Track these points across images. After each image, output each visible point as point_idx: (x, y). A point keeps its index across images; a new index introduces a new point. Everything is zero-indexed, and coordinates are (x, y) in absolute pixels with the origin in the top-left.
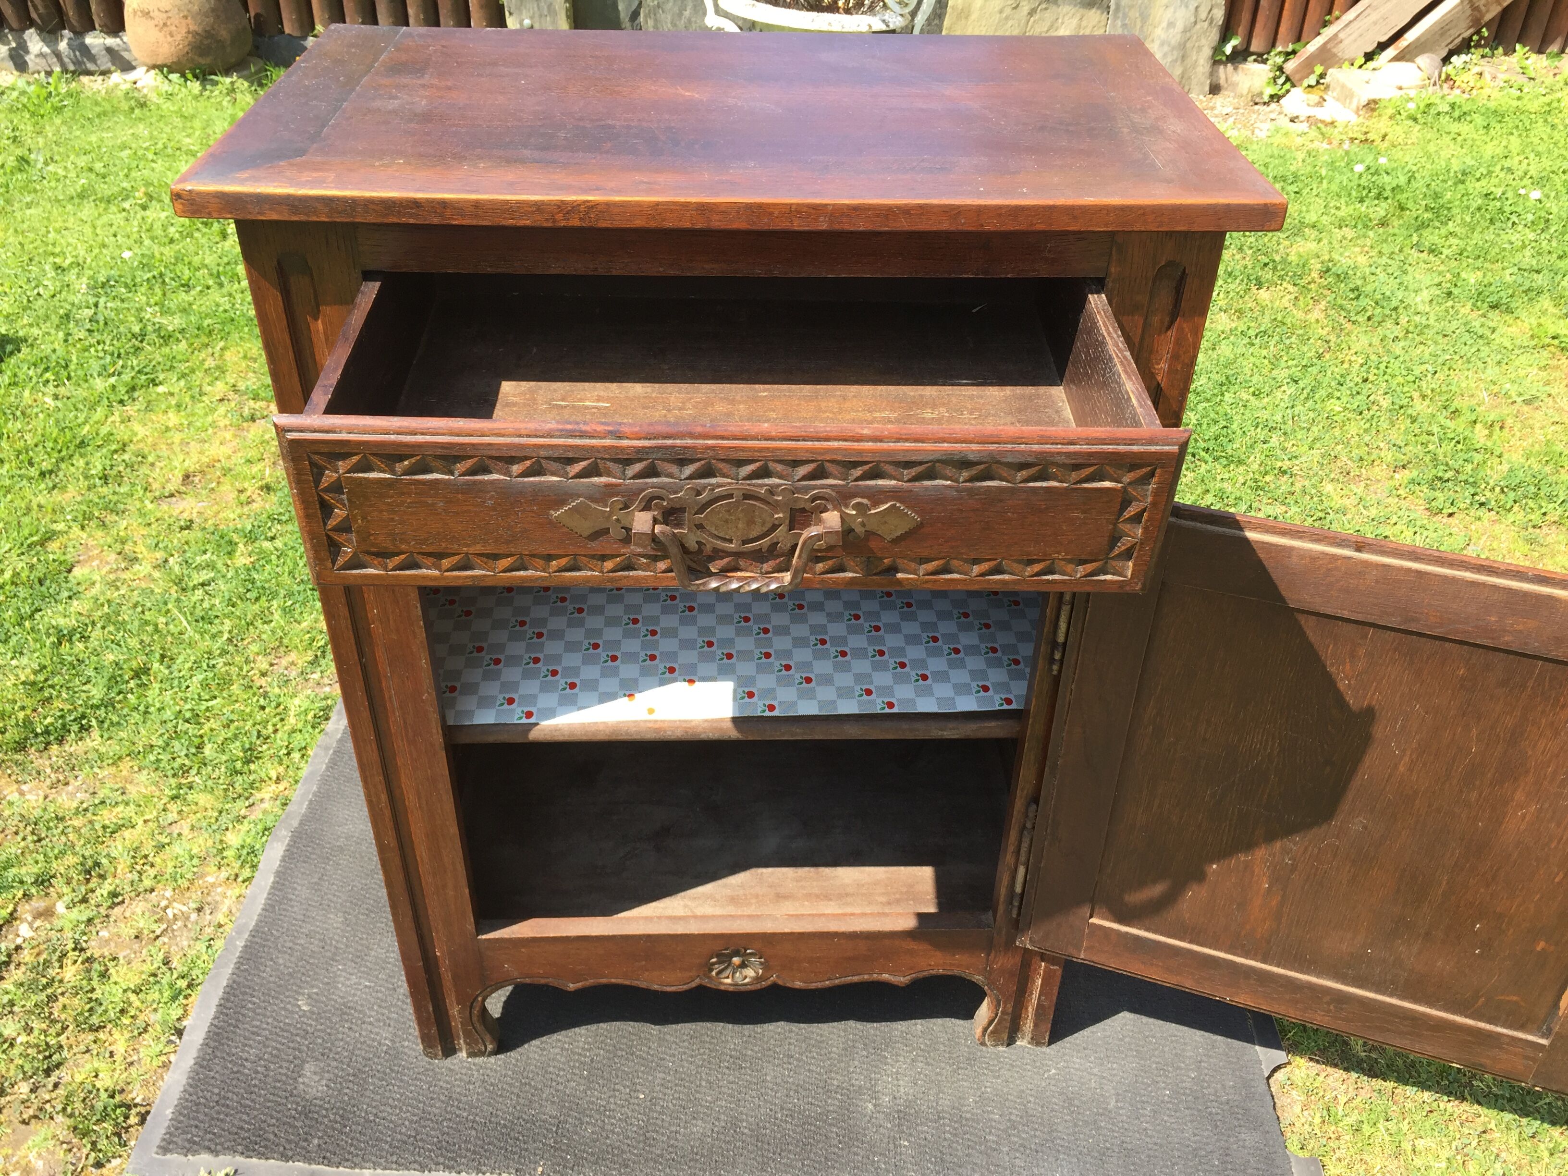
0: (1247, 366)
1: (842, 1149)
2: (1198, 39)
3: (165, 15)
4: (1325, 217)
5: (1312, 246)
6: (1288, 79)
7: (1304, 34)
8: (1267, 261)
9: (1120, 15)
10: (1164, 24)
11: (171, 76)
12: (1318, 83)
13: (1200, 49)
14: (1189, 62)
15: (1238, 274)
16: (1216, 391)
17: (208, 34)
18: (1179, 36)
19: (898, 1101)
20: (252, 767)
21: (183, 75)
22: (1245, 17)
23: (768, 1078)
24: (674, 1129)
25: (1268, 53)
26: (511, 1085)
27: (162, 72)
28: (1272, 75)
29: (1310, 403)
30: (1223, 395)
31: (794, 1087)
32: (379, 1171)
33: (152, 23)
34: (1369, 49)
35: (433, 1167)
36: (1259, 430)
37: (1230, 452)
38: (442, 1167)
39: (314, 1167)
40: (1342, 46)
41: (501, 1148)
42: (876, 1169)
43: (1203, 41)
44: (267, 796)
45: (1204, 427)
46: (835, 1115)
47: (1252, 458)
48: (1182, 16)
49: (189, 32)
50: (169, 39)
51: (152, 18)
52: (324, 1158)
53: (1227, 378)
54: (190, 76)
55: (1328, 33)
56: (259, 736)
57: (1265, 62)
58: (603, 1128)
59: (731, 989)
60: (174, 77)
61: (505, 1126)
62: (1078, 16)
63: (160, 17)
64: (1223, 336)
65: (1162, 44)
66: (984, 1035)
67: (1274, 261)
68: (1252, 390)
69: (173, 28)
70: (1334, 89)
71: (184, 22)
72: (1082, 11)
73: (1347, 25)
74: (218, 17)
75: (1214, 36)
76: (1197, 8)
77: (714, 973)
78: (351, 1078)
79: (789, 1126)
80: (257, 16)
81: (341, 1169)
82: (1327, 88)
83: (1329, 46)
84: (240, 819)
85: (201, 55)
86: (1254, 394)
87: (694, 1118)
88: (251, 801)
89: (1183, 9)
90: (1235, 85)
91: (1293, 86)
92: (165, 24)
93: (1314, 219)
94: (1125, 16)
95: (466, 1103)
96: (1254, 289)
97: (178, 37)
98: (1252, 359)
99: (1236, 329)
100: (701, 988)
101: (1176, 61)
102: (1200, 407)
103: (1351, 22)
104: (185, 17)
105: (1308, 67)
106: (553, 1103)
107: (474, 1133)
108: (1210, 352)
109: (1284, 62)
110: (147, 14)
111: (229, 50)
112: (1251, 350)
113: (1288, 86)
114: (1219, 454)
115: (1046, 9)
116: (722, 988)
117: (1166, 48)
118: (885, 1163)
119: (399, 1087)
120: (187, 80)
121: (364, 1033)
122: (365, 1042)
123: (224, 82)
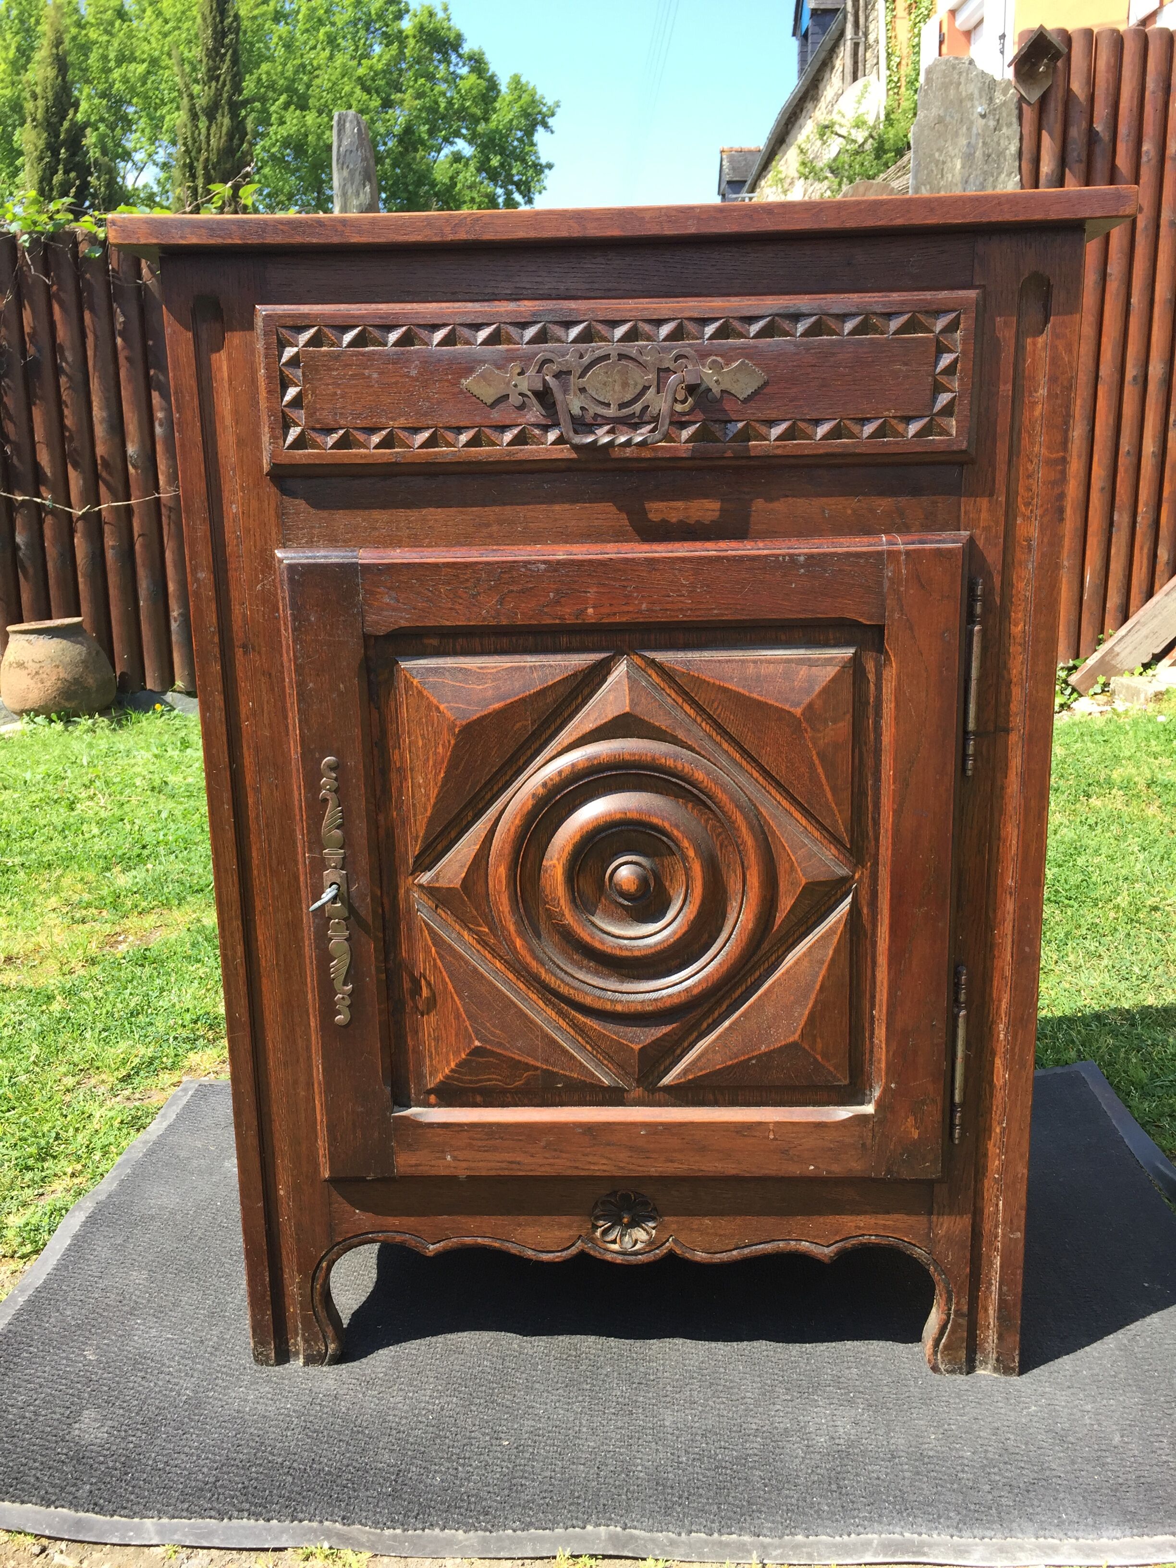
1: (770, 1492)
3: (38, 665)
4: (1138, 754)
5: (1134, 771)
6: (1074, 690)
7: (1082, 651)
11: (36, 719)
12: (1103, 691)
17: (76, 681)
19: (837, 1441)
20: (46, 1165)
21: (48, 717)
23: (667, 1424)
24: (548, 1474)
26: (339, 1433)
27: (28, 715)
28: (1058, 688)
29: (1166, 862)
31: (700, 1432)
32: (165, 1520)
33: (25, 672)
34: (1146, 661)
35: (235, 1514)
38: (246, 1514)
39: (81, 1514)
40: (1119, 659)
41: (325, 1495)
42: (816, 1512)
44: (60, 1188)
46: (756, 1458)
49: (58, 679)
50: (40, 685)
51: (26, 668)
52: (95, 1504)
54: (54, 716)
55: (1103, 649)
56: (57, 1138)
58: (456, 1477)
59: (619, 1259)
60: (40, 719)
61: (329, 1473)
63: (33, 667)
66: (935, 1353)
69: (45, 676)
70: (1120, 692)
71: (55, 671)
73: (1120, 640)
74: (87, 667)
77: (598, 1233)
78: (139, 1426)
79: (697, 1470)
80: (123, 674)
81: (116, 1518)
82: (1113, 693)
83: (1107, 659)
84: (25, 1205)
85: (67, 700)
87: (574, 1463)
88: (41, 1191)
91: (1081, 695)
92: (37, 673)
93: (1128, 754)
95: (282, 1449)
97: (48, 684)
100: (582, 1255)
103: (1123, 637)
104: (57, 667)
105: (1091, 677)
106: (392, 1451)
107: (290, 1479)
109: (1068, 675)
110: (21, 665)
111: (94, 695)
113: (1075, 695)
116: (609, 1257)
118: (828, 1505)
119: (198, 1435)
120: (52, 721)
121: (160, 1383)
122: (160, 1391)
123: (85, 722)
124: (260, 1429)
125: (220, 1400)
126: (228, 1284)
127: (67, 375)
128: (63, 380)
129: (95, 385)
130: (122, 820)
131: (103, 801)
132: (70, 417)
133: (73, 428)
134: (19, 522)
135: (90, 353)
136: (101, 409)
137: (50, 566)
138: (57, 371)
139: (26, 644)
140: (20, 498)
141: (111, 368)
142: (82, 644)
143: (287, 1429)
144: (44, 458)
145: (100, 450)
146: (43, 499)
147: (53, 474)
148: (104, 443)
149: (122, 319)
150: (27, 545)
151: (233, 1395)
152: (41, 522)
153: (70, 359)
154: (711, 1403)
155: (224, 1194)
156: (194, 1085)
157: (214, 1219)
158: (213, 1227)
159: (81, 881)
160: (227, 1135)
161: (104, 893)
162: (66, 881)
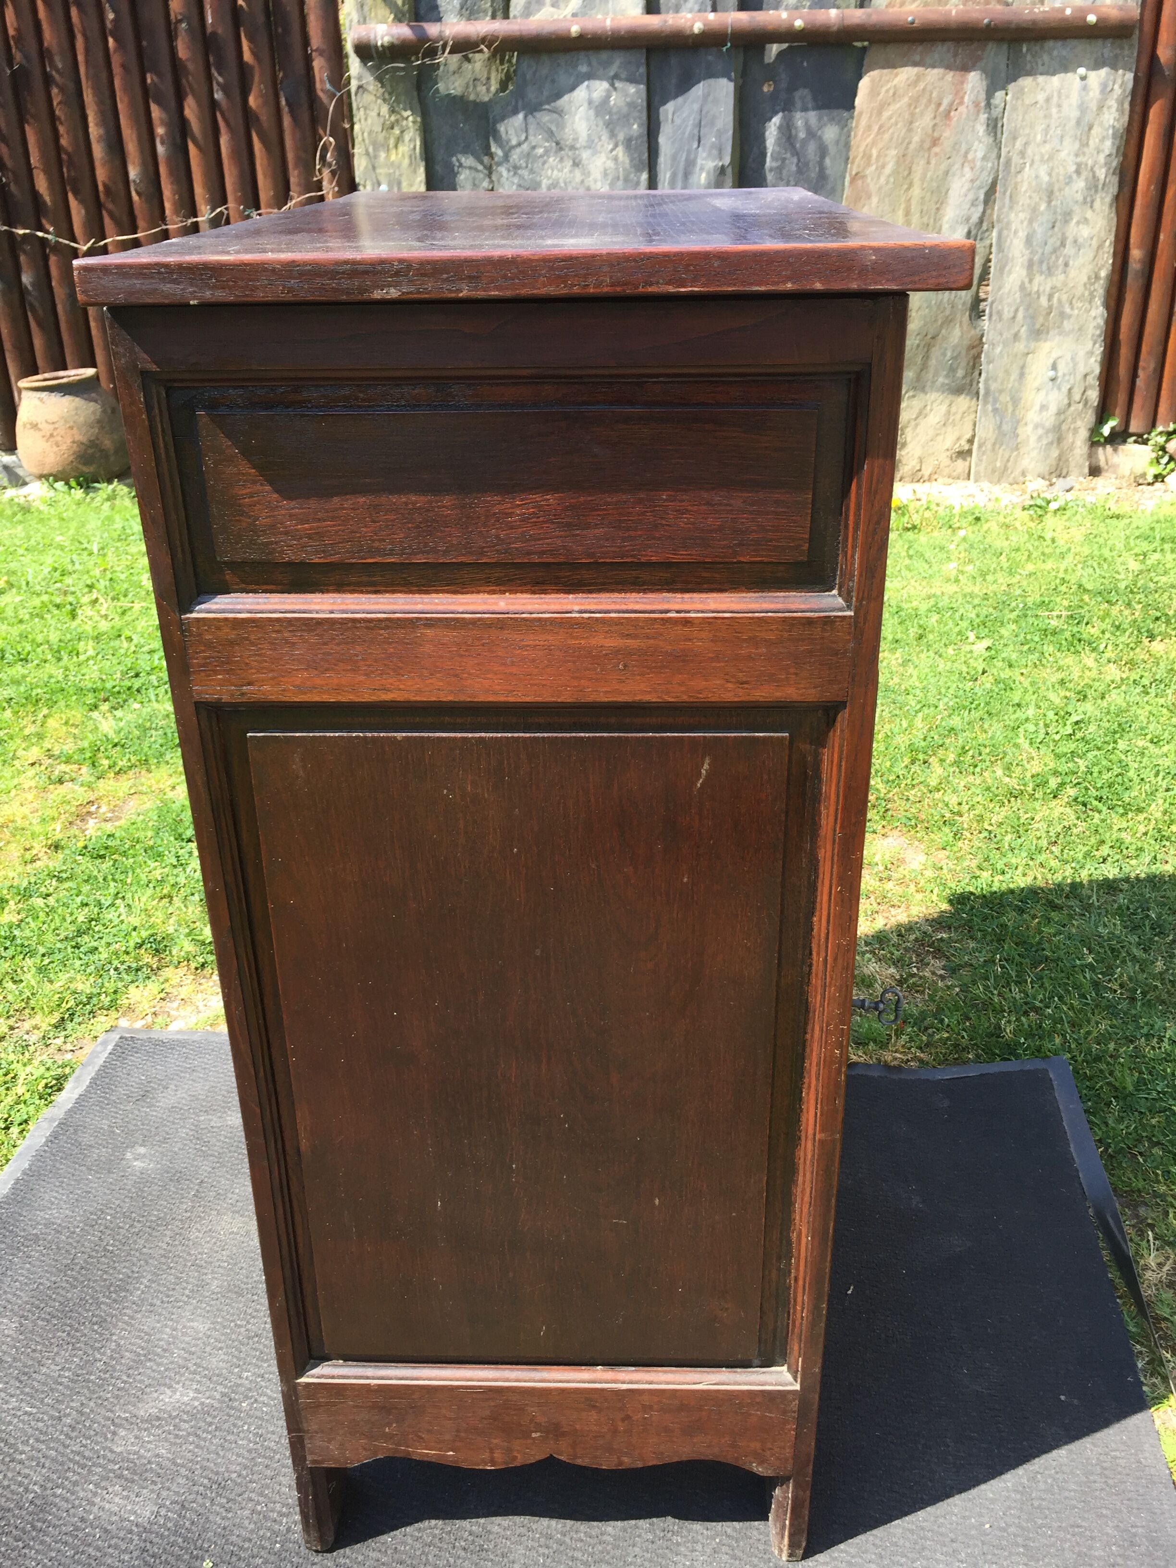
0: (1142, 714)
2: (1074, 421)
3: (52, 427)
6: (1171, 459)
8: (1158, 614)
9: (991, 399)
10: (1037, 407)
11: (56, 485)
13: (1076, 431)
14: (1066, 444)
15: (1126, 626)
16: (1107, 739)
17: (93, 444)
18: (1053, 418)
21: (67, 483)
22: (1121, 397)
25: (1149, 433)
27: (48, 480)
28: (1154, 455)
30: (1115, 742)
33: (38, 434)
36: (1160, 777)
37: (1127, 800)
43: (1079, 423)
45: (1095, 775)
47: (1153, 806)
48: (1055, 399)
49: (74, 442)
50: (55, 449)
51: (40, 430)
53: (1120, 725)
54: (73, 482)
57: (1145, 442)
60: (60, 485)
62: (947, 402)
63: (45, 429)
64: (1113, 685)
65: (1036, 427)
67: (1167, 615)
68: (1149, 737)
69: (59, 438)
71: (70, 432)
72: (950, 397)
74: (102, 428)
75: (1090, 417)
76: (1070, 390)
85: (85, 464)
86: (1152, 742)
89: (1056, 391)
90: (1115, 467)
92: (52, 435)
94: (995, 401)
96: (1146, 641)
97: (64, 447)
98: (1148, 708)
99: (1128, 678)
101: (1052, 443)
102: (1090, 755)
104: (71, 428)
108: (1099, 701)
109: (1167, 441)
110: (35, 426)
111: (112, 458)
112: (1145, 699)
113: (1171, 465)
114: (1115, 802)
115: (914, 396)
117: (1040, 431)
119: (37, 1551)
120: (71, 488)
121: (10, 1475)
122: (9, 1486)
123: (105, 489)
124: (98, 1549)
125: (67, 1501)
126: (101, 1335)
127: (57, 86)
128: (55, 91)
129: (89, 97)
130: (120, 636)
131: (105, 606)
132: (65, 136)
133: (70, 149)
134: (23, 258)
135: (81, 58)
136: (96, 125)
137: (60, 309)
138: (48, 81)
139: (38, 403)
140: (21, 232)
141: (104, 75)
142: (96, 401)
143: (125, 1551)
144: (42, 184)
145: (101, 174)
146: (47, 232)
147: (54, 202)
148: (103, 165)
149: (111, 16)
150: (33, 284)
151: (82, 1494)
152: (46, 259)
153: (60, 66)
154: (567, 1540)
155: (117, 1202)
156: (115, 1037)
157: (100, 1239)
158: (97, 1252)
159: (66, 723)
160: (136, 1112)
161: (86, 744)
162: (51, 723)
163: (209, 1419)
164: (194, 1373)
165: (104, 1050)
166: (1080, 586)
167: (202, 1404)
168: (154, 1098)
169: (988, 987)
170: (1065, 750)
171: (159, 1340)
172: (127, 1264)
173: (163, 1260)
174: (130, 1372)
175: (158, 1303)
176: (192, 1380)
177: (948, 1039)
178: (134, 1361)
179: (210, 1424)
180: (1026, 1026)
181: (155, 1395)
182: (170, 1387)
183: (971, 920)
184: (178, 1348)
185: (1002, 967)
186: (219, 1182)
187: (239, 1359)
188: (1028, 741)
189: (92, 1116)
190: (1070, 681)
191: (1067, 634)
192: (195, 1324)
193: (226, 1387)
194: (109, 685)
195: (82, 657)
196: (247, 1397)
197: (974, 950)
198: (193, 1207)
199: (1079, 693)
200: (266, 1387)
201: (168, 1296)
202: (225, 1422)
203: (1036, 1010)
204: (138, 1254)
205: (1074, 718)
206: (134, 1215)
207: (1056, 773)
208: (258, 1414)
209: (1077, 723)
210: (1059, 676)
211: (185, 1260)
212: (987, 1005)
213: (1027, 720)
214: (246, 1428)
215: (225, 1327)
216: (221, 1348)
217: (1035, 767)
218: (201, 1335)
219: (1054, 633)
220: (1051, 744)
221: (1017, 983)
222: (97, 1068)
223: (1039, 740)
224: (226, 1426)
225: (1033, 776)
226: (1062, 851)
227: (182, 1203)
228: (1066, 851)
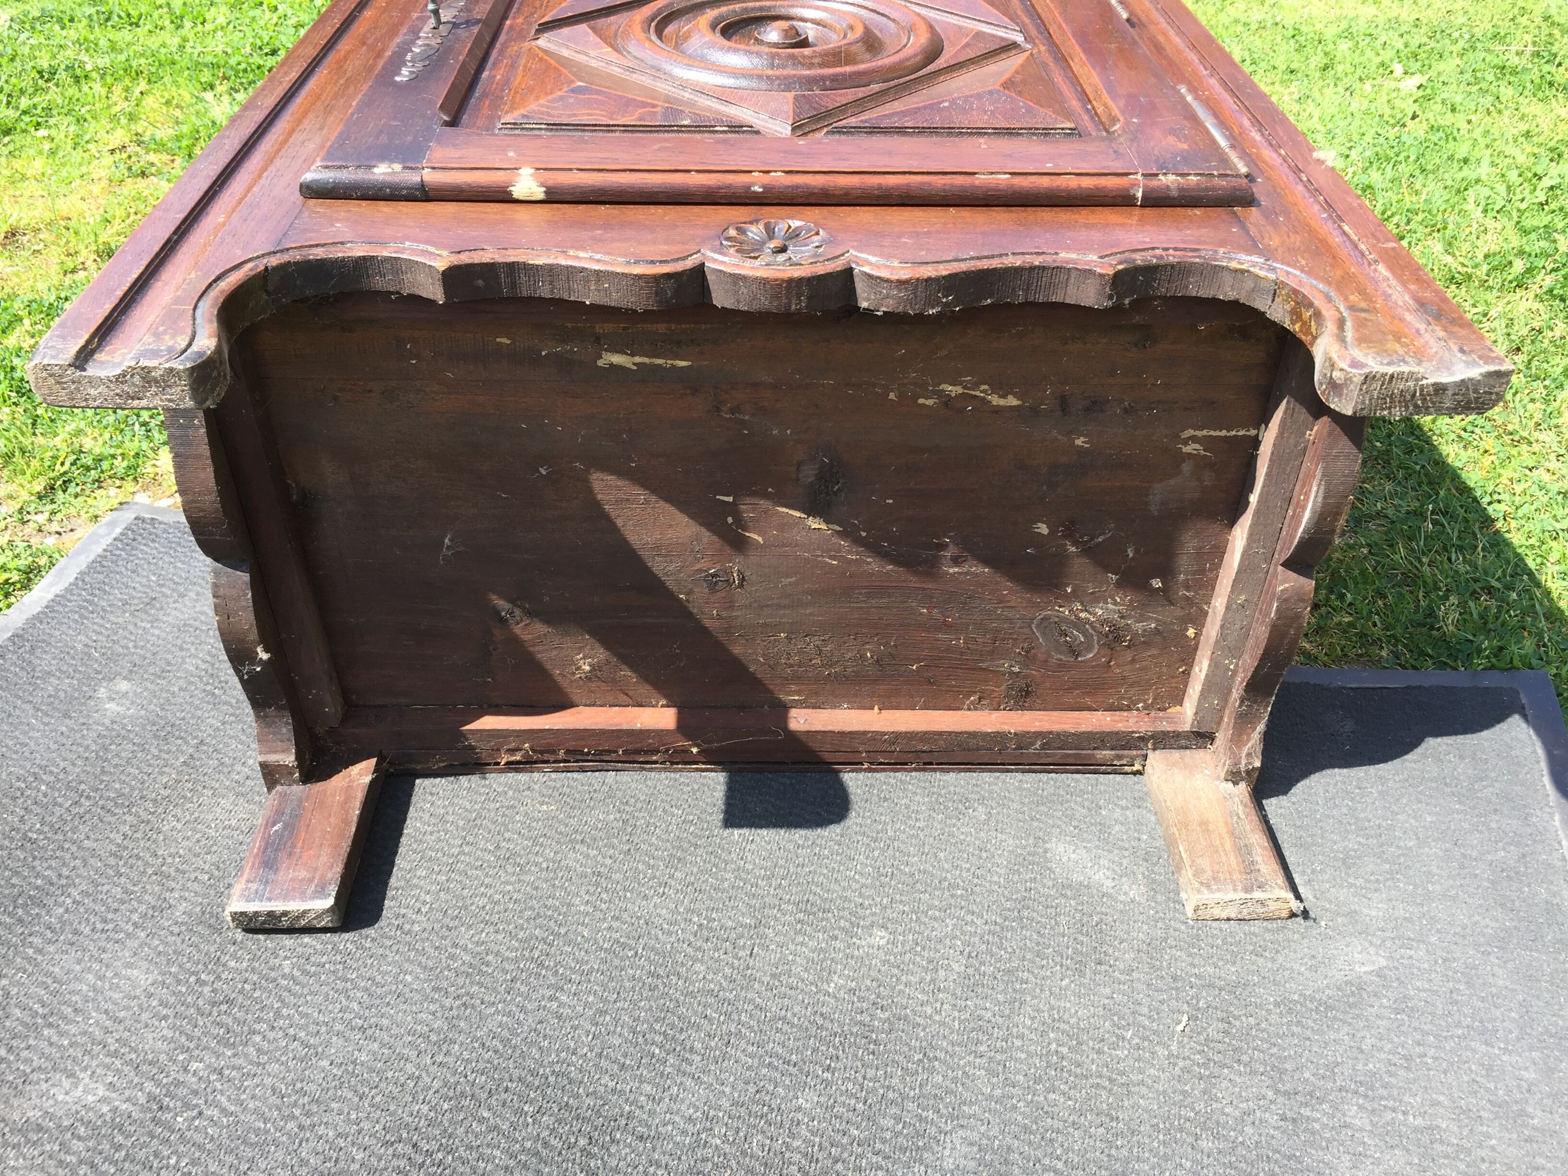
155: (62, 764)
156: (128, 516)
157: (22, 820)
158: (12, 839)
159: (168, 103)
160: (131, 627)
161: (185, 129)
162: (149, 100)
163: (119, 1139)
164: (115, 1054)
165: (109, 534)
166: (1546, 18)
167: (115, 1110)
168: (162, 608)
169: (1413, 550)
170: (1535, 223)
171: (72, 992)
172: (53, 863)
173: (112, 861)
174: (14, 1043)
175: (87, 931)
176: (108, 1067)
177: (1351, 625)
178: (25, 1024)
179: (118, 1147)
180: (1475, 616)
181: (44, 1086)
182: (71, 1075)
183: (1388, 452)
184: (98, 1009)
185: (1435, 523)
186: (227, 745)
187: (190, 1038)
188: (1480, 208)
189: (64, 628)
190: (1539, 134)
191: (1535, 75)
192: (135, 972)
193: (158, 1084)
194: (233, 61)
195: (209, 27)
196: (187, 1106)
197: (1394, 495)
198: (178, 781)
199: (1552, 150)
200: (222, 1093)
201: (105, 921)
202: (145, 1145)
203: (1490, 590)
204: (74, 848)
205: (1546, 182)
206: (83, 786)
207: (1521, 253)
208: (198, 1138)
209: (1552, 188)
210: (1523, 127)
211: (147, 864)
212: (1411, 579)
213: (1477, 181)
214: (173, 1161)
215: (179, 982)
216: (165, 1018)
217: (1490, 243)
218: (138, 992)
219: (1514, 72)
220: (1515, 214)
221: (1460, 548)
222: (92, 558)
223: (1497, 208)
224: (141, 1155)
225: (1486, 256)
226: (1530, 362)
227: (162, 773)
228: (1535, 363)
